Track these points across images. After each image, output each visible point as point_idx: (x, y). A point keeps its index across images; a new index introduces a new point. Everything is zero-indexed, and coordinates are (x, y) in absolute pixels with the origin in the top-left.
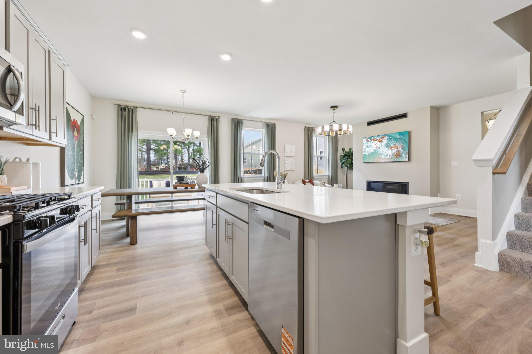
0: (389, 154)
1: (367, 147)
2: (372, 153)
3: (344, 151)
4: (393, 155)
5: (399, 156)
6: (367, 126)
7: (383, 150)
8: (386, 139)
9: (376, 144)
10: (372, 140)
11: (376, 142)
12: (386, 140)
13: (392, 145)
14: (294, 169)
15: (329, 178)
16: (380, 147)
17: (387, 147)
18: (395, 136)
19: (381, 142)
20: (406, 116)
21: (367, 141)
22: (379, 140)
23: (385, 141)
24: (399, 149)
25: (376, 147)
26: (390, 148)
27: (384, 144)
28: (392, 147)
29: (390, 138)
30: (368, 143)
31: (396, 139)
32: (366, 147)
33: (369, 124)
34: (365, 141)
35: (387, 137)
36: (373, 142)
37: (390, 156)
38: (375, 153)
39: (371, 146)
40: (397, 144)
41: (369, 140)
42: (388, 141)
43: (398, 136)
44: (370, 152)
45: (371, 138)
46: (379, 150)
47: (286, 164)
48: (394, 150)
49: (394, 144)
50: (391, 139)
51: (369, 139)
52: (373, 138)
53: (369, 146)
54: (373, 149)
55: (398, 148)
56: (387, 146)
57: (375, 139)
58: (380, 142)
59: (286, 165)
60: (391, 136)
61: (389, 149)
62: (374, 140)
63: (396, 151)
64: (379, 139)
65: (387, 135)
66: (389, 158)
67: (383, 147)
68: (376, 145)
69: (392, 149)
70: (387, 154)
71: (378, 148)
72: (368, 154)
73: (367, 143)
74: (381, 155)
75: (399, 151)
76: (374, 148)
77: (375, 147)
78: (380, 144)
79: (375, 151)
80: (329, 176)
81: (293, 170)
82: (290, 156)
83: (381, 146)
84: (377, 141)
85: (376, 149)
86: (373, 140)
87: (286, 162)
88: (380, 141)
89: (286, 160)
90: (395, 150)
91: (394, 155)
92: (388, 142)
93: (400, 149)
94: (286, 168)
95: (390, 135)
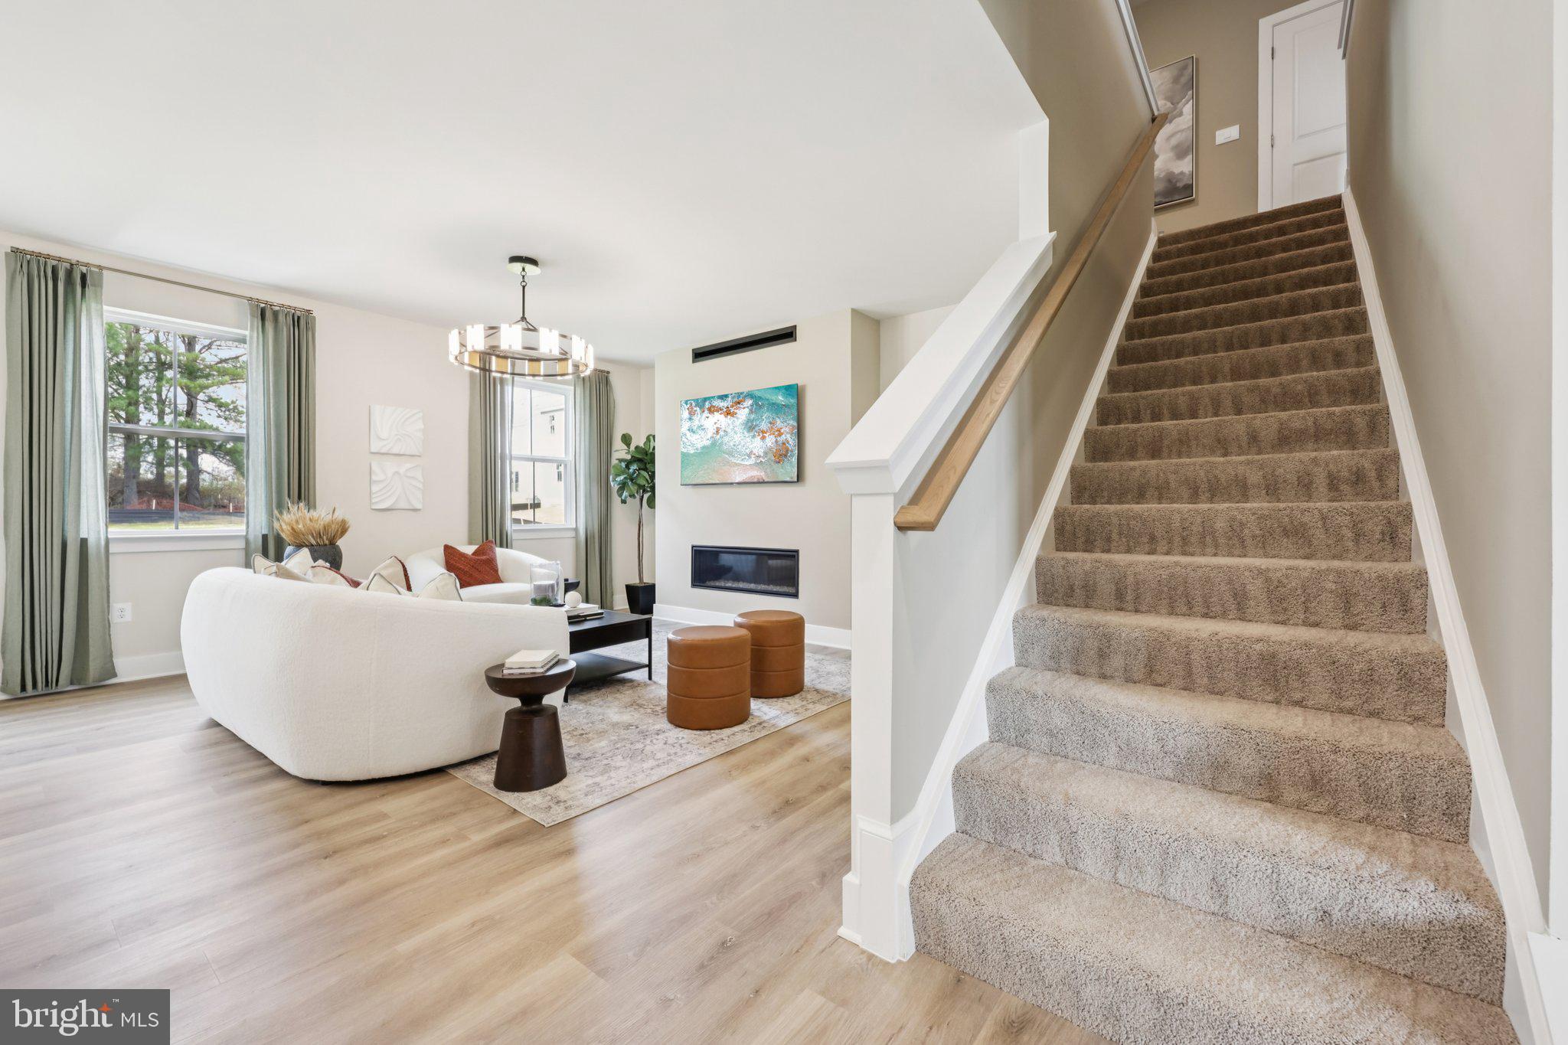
0: (755, 451)
1: (691, 430)
2: (704, 447)
3: (628, 445)
4: (766, 453)
5: (786, 456)
6: (693, 362)
7: (737, 439)
8: (748, 407)
9: (715, 423)
10: (706, 411)
11: (718, 417)
12: (747, 411)
13: (764, 426)
14: (418, 506)
15: (577, 537)
16: (729, 430)
17: (748, 432)
18: (773, 398)
19: (733, 415)
20: (792, 336)
21: (692, 413)
22: (725, 410)
23: (743, 413)
24: (783, 436)
25: (717, 432)
26: (759, 435)
27: (740, 421)
28: (763, 432)
29: (757, 404)
30: (694, 418)
31: (776, 408)
32: (688, 432)
33: (700, 355)
34: (686, 414)
35: (749, 402)
36: (708, 415)
37: (759, 457)
38: (713, 449)
39: (703, 429)
40: (779, 423)
41: (698, 409)
42: (751, 412)
43: (780, 399)
44: (699, 445)
45: (703, 404)
46: (726, 439)
47: (375, 482)
48: (770, 440)
49: (771, 423)
50: (760, 407)
51: (696, 406)
52: (707, 405)
53: (695, 428)
54: (709, 437)
55: (780, 434)
56: (750, 427)
57: (714, 407)
58: (729, 417)
59: (375, 488)
60: (760, 398)
61: (754, 437)
62: (711, 410)
63: (776, 441)
64: (728, 407)
65: (750, 395)
66: (757, 464)
67: (739, 429)
68: (715, 426)
69: (763, 438)
70: (748, 451)
71: (721, 433)
72: (692, 452)
73: (690, 419)
74: (731, 454)
75: (784, 444)
76: (710, 435)
77: (714, 431)
78: (730, 422)
79: (714, 444)
80: (576, 530)
81: (415, 510)
82: (395, 451)
83: (731, 427)
84: (721, 414)
85: (718, 436)
86: (709, 409)
87: (374, 478)
88: (728, 413)
89: (375, 467)
90: (774, 440)
91: (770, 456)
92: (753, 416)
93: (788, 436)
94: (373, 501)
95: (758, 394)
